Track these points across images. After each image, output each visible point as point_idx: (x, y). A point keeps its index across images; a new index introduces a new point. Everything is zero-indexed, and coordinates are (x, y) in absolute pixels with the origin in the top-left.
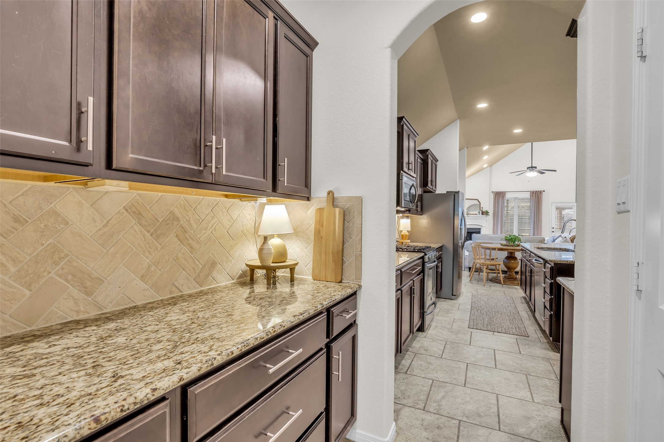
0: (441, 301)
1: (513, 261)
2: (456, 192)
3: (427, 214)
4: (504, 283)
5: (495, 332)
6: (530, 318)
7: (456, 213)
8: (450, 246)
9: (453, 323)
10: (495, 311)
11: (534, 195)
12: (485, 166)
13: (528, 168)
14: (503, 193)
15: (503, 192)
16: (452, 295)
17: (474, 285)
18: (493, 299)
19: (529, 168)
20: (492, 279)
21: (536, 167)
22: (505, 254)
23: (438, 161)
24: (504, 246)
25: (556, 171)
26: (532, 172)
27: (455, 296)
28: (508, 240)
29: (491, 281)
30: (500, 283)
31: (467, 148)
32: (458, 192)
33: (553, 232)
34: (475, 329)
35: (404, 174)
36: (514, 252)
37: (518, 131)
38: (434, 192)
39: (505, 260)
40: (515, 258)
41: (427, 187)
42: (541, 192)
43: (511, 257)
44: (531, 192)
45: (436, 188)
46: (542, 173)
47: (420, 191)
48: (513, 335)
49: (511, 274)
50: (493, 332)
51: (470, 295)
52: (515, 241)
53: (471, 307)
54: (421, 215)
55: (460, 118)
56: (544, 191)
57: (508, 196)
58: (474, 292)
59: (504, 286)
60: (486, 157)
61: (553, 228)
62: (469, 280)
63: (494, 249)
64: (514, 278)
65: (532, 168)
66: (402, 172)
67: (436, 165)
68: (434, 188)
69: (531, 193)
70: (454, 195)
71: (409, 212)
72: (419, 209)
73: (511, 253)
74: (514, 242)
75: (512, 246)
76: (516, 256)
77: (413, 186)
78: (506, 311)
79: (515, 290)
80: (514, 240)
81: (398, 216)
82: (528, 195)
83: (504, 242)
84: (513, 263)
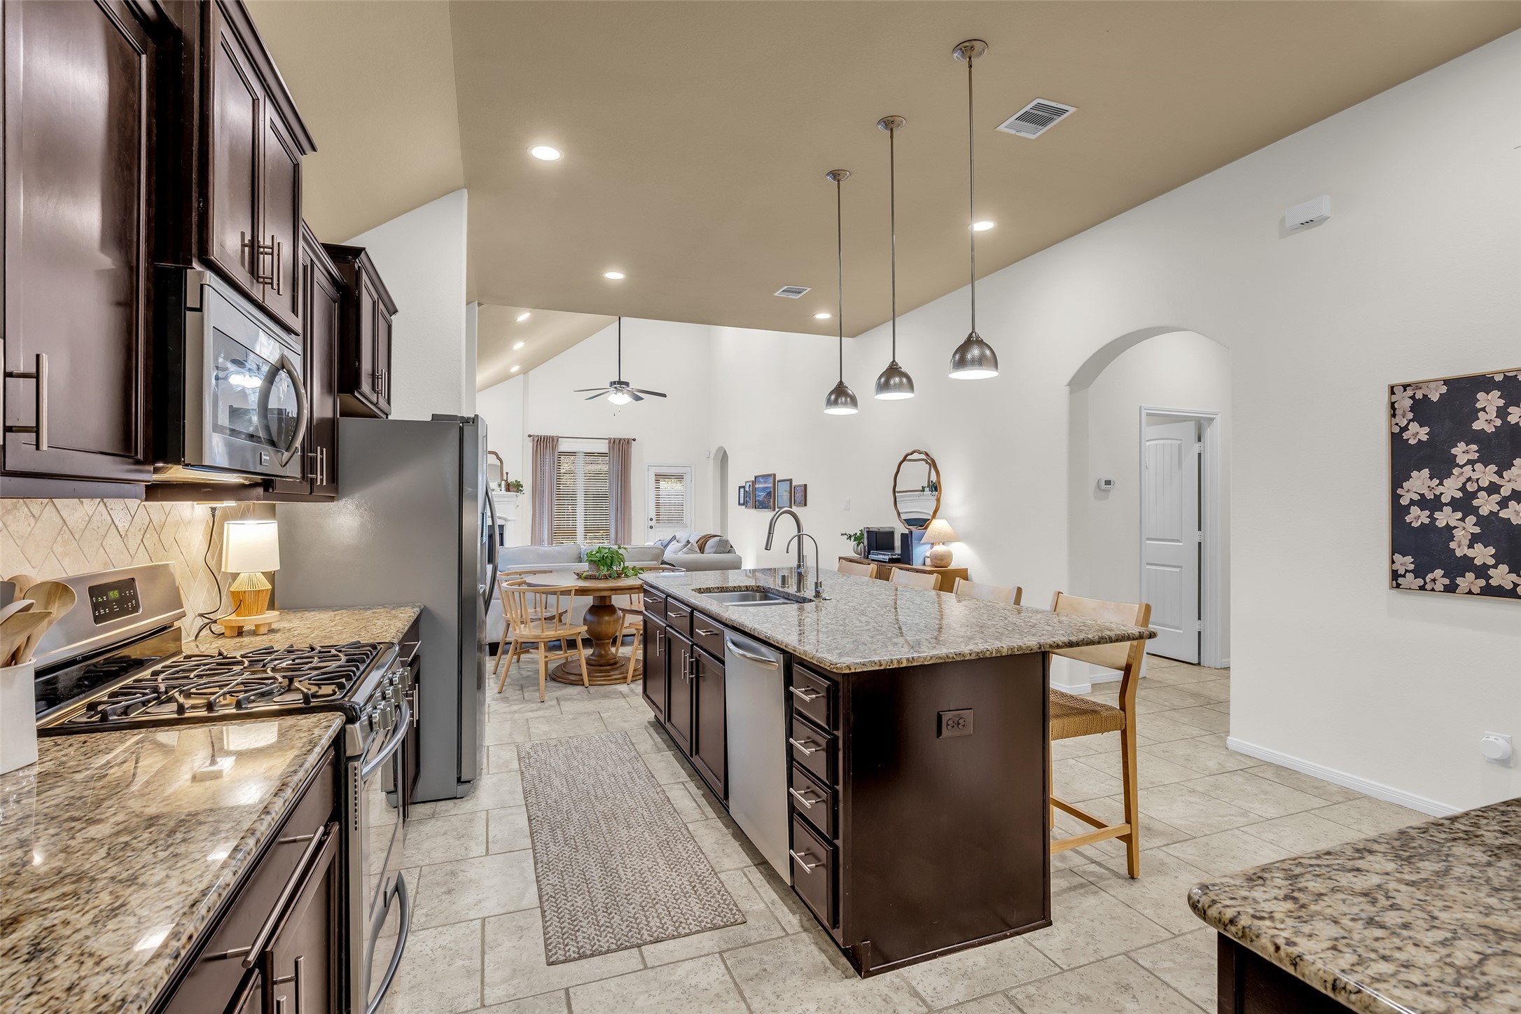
0: (420, 821)
1: (607, 618)
2: (466, 421)
3: (357, 496)
4: (591, 683)
5: (646, 944)
6: (703, 813)
7: (467, 490)
8: (448, 612)
9: (483, 953)
10: (605, 817)
11: (616, 447)
12: (515, 369)
13: (613, 383)
14: (553, 440)
15: (553, 438)
16: (459, 780)
17: (515, 708)
18: (581, 755)
19: (615, 383)
20: (559, 674)
21: (627, 384)
22: (589, 600)
23: (396, 311)
24: (586, 578)
25: (664, 396)
26: (620, 394)
27: (469, 782)
28: (595, 562)
29: (554, 680)
30: (581, 683)
31: (479, 304)
32: (474, 421)
33: (651, 527)
34: (575, 959)
35: (210, 278)
36: (610, 597)
37: (614, 275)
38: (384, 416)
39: (589, 617)
40: (611, 609)
41: (356, 394)
42: (628, 442)
43: (602, 608)
44: (609, 439)
45: (389, 403)
46: (638, 398)
47: (323, 406)
48: (702, 931)
49: (603, 652)
50: (639, 946)
51: (509, 755)
52: (611, 564)
53: (530, 820)
54: (332, 499)
55: (467, 186)
56: (634, 440)
57: (564, 446)
58: (520, 739)
59: (592, 689)
60: (519, 346)
61: (651, 520)
62: (497, 690)
63: (566, 592)
64: (612, 661)
65: (620, 384)
66: (196, 265)
67: (390, 327)
68: (382, 403)
69: (610, 443)
70: (461, 429)
71: (266, 490)
72: (321, 478)
73: (603, 598)
74: (610, 567)
75: (606, 578)
76: (613, 603)
77: (283, 367)
78: (634, 806)
79: (622, 702)
80: (609, 561)
81: (213, 510)
82: (603, 447)
83: (585, 567)
84: (609, 623)
